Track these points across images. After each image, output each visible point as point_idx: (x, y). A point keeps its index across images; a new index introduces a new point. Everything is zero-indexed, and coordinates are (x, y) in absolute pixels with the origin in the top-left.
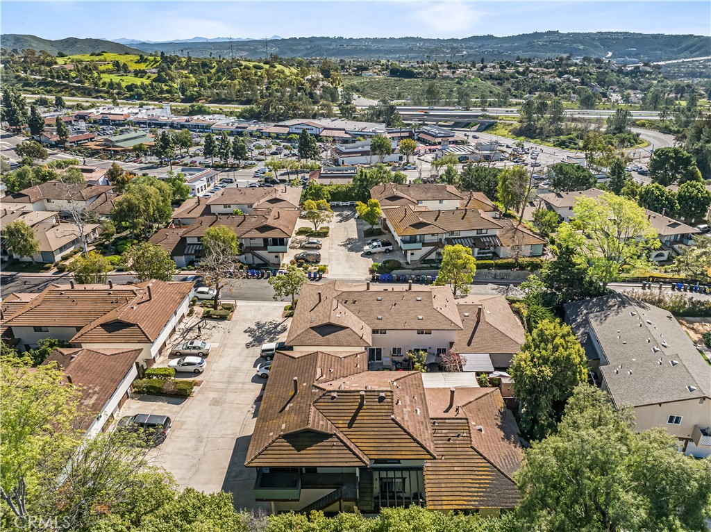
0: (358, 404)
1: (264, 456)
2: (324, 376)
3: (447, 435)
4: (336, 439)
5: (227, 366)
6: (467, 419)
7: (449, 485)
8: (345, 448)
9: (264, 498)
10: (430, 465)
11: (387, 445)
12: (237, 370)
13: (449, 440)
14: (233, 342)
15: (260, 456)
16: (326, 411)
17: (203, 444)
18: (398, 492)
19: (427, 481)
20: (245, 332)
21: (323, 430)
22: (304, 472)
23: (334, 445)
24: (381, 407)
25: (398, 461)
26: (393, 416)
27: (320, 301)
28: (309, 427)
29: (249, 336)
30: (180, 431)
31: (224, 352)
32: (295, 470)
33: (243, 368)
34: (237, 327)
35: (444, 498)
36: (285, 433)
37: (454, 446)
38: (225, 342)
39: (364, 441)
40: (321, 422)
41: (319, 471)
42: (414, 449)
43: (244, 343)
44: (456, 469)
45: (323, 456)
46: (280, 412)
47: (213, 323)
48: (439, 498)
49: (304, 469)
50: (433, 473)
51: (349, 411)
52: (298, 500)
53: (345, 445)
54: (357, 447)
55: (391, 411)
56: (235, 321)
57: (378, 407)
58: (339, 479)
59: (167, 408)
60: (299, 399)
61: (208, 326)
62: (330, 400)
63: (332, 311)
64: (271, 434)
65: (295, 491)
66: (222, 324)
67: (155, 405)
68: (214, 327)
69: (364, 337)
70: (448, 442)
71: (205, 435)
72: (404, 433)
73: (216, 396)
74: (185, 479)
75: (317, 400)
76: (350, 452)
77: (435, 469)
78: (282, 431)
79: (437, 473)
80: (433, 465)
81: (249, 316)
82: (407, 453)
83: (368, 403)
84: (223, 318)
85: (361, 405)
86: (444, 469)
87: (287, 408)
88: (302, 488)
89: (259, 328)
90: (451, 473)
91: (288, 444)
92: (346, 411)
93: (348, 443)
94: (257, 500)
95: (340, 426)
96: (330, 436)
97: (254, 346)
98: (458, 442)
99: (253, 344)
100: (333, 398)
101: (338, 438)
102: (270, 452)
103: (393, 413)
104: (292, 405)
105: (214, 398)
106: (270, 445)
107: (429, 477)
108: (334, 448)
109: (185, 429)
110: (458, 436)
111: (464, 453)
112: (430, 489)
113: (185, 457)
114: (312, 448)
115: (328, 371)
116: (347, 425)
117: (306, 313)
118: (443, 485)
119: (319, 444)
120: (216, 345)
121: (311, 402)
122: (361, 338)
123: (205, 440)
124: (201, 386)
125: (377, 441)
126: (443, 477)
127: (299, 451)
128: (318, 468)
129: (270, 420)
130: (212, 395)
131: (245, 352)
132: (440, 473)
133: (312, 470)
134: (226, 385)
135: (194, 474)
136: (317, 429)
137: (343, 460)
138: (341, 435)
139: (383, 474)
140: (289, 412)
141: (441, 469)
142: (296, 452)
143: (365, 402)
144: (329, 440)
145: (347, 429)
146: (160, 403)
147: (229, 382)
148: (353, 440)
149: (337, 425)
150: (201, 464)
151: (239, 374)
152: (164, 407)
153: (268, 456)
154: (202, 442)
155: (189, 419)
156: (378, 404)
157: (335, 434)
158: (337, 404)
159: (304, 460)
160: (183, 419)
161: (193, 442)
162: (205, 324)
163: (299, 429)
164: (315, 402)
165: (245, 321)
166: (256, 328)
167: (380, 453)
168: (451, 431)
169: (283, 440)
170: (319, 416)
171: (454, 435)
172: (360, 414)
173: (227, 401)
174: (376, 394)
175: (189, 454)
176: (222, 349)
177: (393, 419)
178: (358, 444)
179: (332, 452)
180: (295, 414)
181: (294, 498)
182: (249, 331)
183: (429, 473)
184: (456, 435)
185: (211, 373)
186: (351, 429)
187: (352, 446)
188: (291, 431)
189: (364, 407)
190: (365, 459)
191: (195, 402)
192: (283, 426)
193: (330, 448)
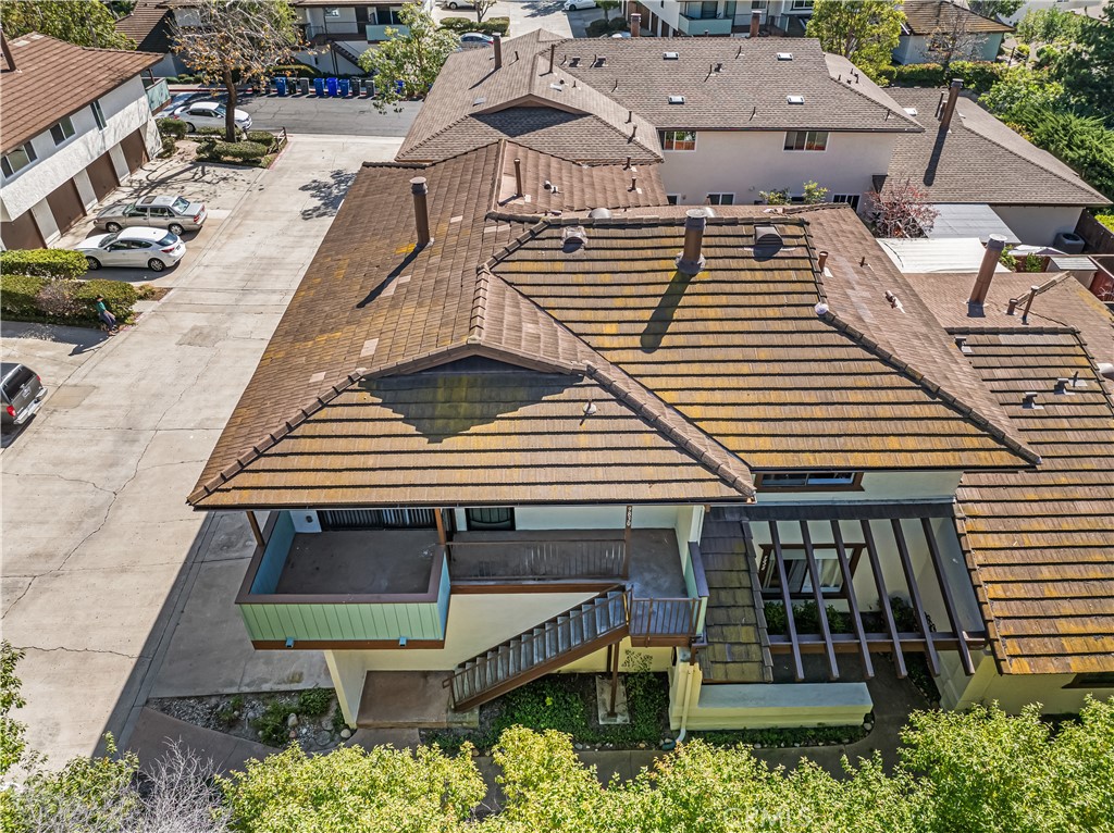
0: (673, 264)
1: (278, 463)
2: (528, 198)
3: (1012, 385)
4: (598, 392)
5: (245, 255)
6: (1074, 333)
7: (1071, 572)
8: (639, 424)
9: (291, 636)
10: (975, 494)
11: (818, 412)
12: (269, 265)
13: (1028, 402)
14: (268, 208)
15: (262, 463)
16: (545, 291)
17: (138, 448)
18: (827, 596)
19: (978, 558)
20: (304, 188)
21: (540, 356)
22: (462, 525)
23: (588, 416)
24: (769, 276)
25: (851, 477)
26: (825, 307)
27: (498, 66)
28: (479, 337)
29: (313, 196)
30: (72, 411)
31: (241, 229)
32: (421, 519)
33: (287, 261)
34: (284, 179)
35: (1064, 626)
36: (376, 369)
37: (1051, 423)
38: (247, 208)
39: (718, 397)
40: (528, 328)
41: (525, 519)
42: (936, 427)
43: (298, 209)
44: (1083, 507)
45: (542, 458)
46: (361, 305)
47: (221, 171)
48: (1045, 627)
49: (460, 513)
50: (998, 525)
51: (642, 290)
52: (439, 644)
53: (640, 412)
54: (691, 421)
55: (811, 287)
56: (280, 169)
57: (759, 276)
58: (615, 554)
59: (48, 353)
60: (435, 260)
61: (208, 178)
62: (560, 255)
63: (538, 79)
64: (320, 376)
65: (425, 606)
66: (246, 174)
67: (14, 344)
68: (225, 179)
69: (637, 138)
70: (1026, 412)
71: (148, 422)
72: (880, 367)
73: (204, 323)
74: (50, 556)
75: (509, 251)
76: (662, 442)
77: (998, 509)
78: (361, 363)
79: (1013, 524)
80: (988, 494)
81: (317, 160)
82: (911, 443)
83: (714, 263)
84: (249, 161)
85: (687, 270)
86: (1036, 508)
87: (390, 291)
88: (454, 591)
89: (339, 183)
90: (1067, 524)
91: (388, 413)
92: (627, 290)
93: (651, 405)
94: (258, 645)
95: (607, 342)
96: (570, 378)
97: (324, 214)
98: (1062, 410)
99: (321, 211)
100: (574, 243)
101: (606, 385)
102: (306, 445)
103: (821, 297)
104: (407, 279)
105: (192, 330)
106: (306, 417)
107: (983, 540)
108: (589, 424)
109: (91, 407)
110: (1059, 388)
111: (1097, 450)
112: (998, 591)
113: (70, 487)
114: (493, 427)
115: (541, 190)
116: (637, 341)
117: (459, 93)
118: (1046, 573)
119: (523, 411)
120: (223, 214)
121: (481, 260)
122: (630, 140)
123: (144, 438)
124: (162, 300)
125: (773, 396)
126: (1042, 540)
127: (435, 437)
128: (517, 509)
129: (322, 332)
130: (189, 321)
131: (297, 228)
132: (1024, 524)
133: (495, 520)
134: (237, 296)
135: (87, 539)
136: (513, 349)
137: (632, 473)
138: (615, 377)
139: (789, 532)
140: (395, 302)
141: (1023, 509)
142: (422, 443)
143: (702, 259)
144: (567, 393)
145: (641, 356)
146: (31, 341)
147: (245, 291)
148: (670, 397)
149: (596, 342)
150: (119, 507)
151: (275, 272)
152: (41, 349)
153: (295, 462)
154: (134, 441)
155: (110, 379)
156: (756, 264)
157: (591, 373)
158: (587, 266)
159: (457, 476)
160: (90, 381)
161: (107, 443)
162: (200, 174)
163: (433, 351)
164: (498, 260)
165: (305, 168)
166: (332, 181)
167: (791, 443)
168: (1030, 373)
169: (366, 397)
170: (517, 305)
171: (1041, 385)
172: (684, 301)
173: (230, 333)
174: (743, 230)
175: (85, 477)
176: (238, 221)
177: (824, 317)
178: (694, 412)
179: (584, 441)
180: (420, 305)
181: (417, 636)
182: (316, 188)
183: (981, 525)
184: (1051, 385)
185: (197, 271)
186: (658, 355)
187: (669, 419)
188: (400, 360)
189: (701, 276)
190: (733, 468)
191: (138, 337)
192: (369, 348)
193: (574, 425)
